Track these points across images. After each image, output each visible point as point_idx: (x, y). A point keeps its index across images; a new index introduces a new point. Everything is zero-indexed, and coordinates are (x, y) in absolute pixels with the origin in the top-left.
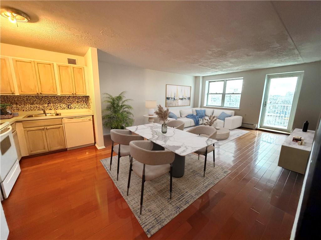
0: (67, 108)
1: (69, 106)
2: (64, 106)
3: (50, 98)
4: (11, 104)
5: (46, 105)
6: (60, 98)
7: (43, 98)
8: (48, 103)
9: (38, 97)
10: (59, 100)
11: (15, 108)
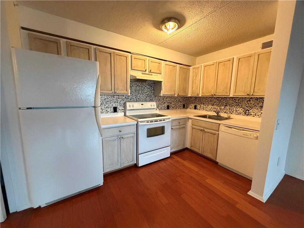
0: (243, 114)
1: (247, 111)
2: (240, 110)
3: (228, 99)
4: (201, 105)
5: (223, 107)
6: (239, 100)
7: (222, 99)
8: (225, 105)
9: (218, 98)
10: (237, 103)
11: (202, 108)
